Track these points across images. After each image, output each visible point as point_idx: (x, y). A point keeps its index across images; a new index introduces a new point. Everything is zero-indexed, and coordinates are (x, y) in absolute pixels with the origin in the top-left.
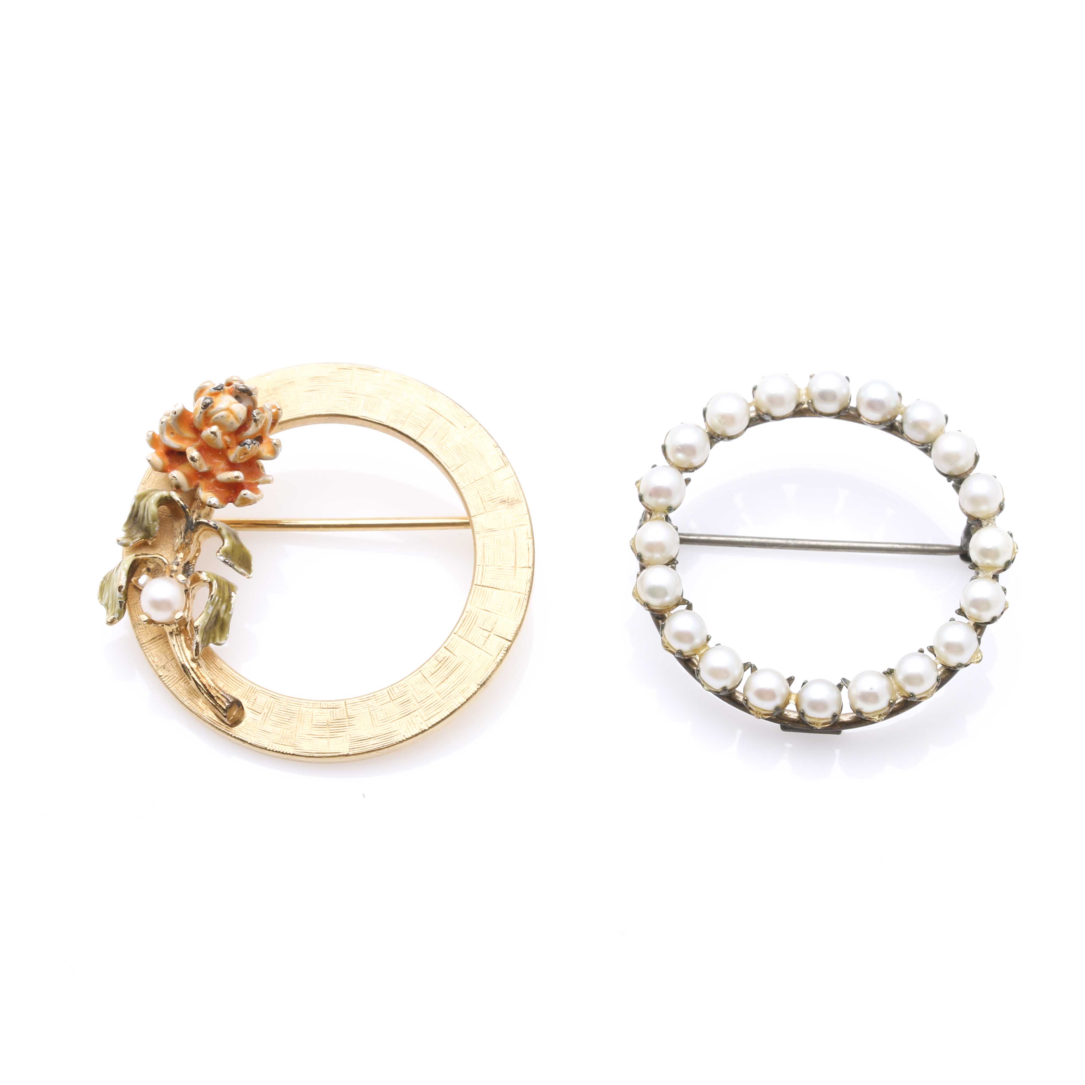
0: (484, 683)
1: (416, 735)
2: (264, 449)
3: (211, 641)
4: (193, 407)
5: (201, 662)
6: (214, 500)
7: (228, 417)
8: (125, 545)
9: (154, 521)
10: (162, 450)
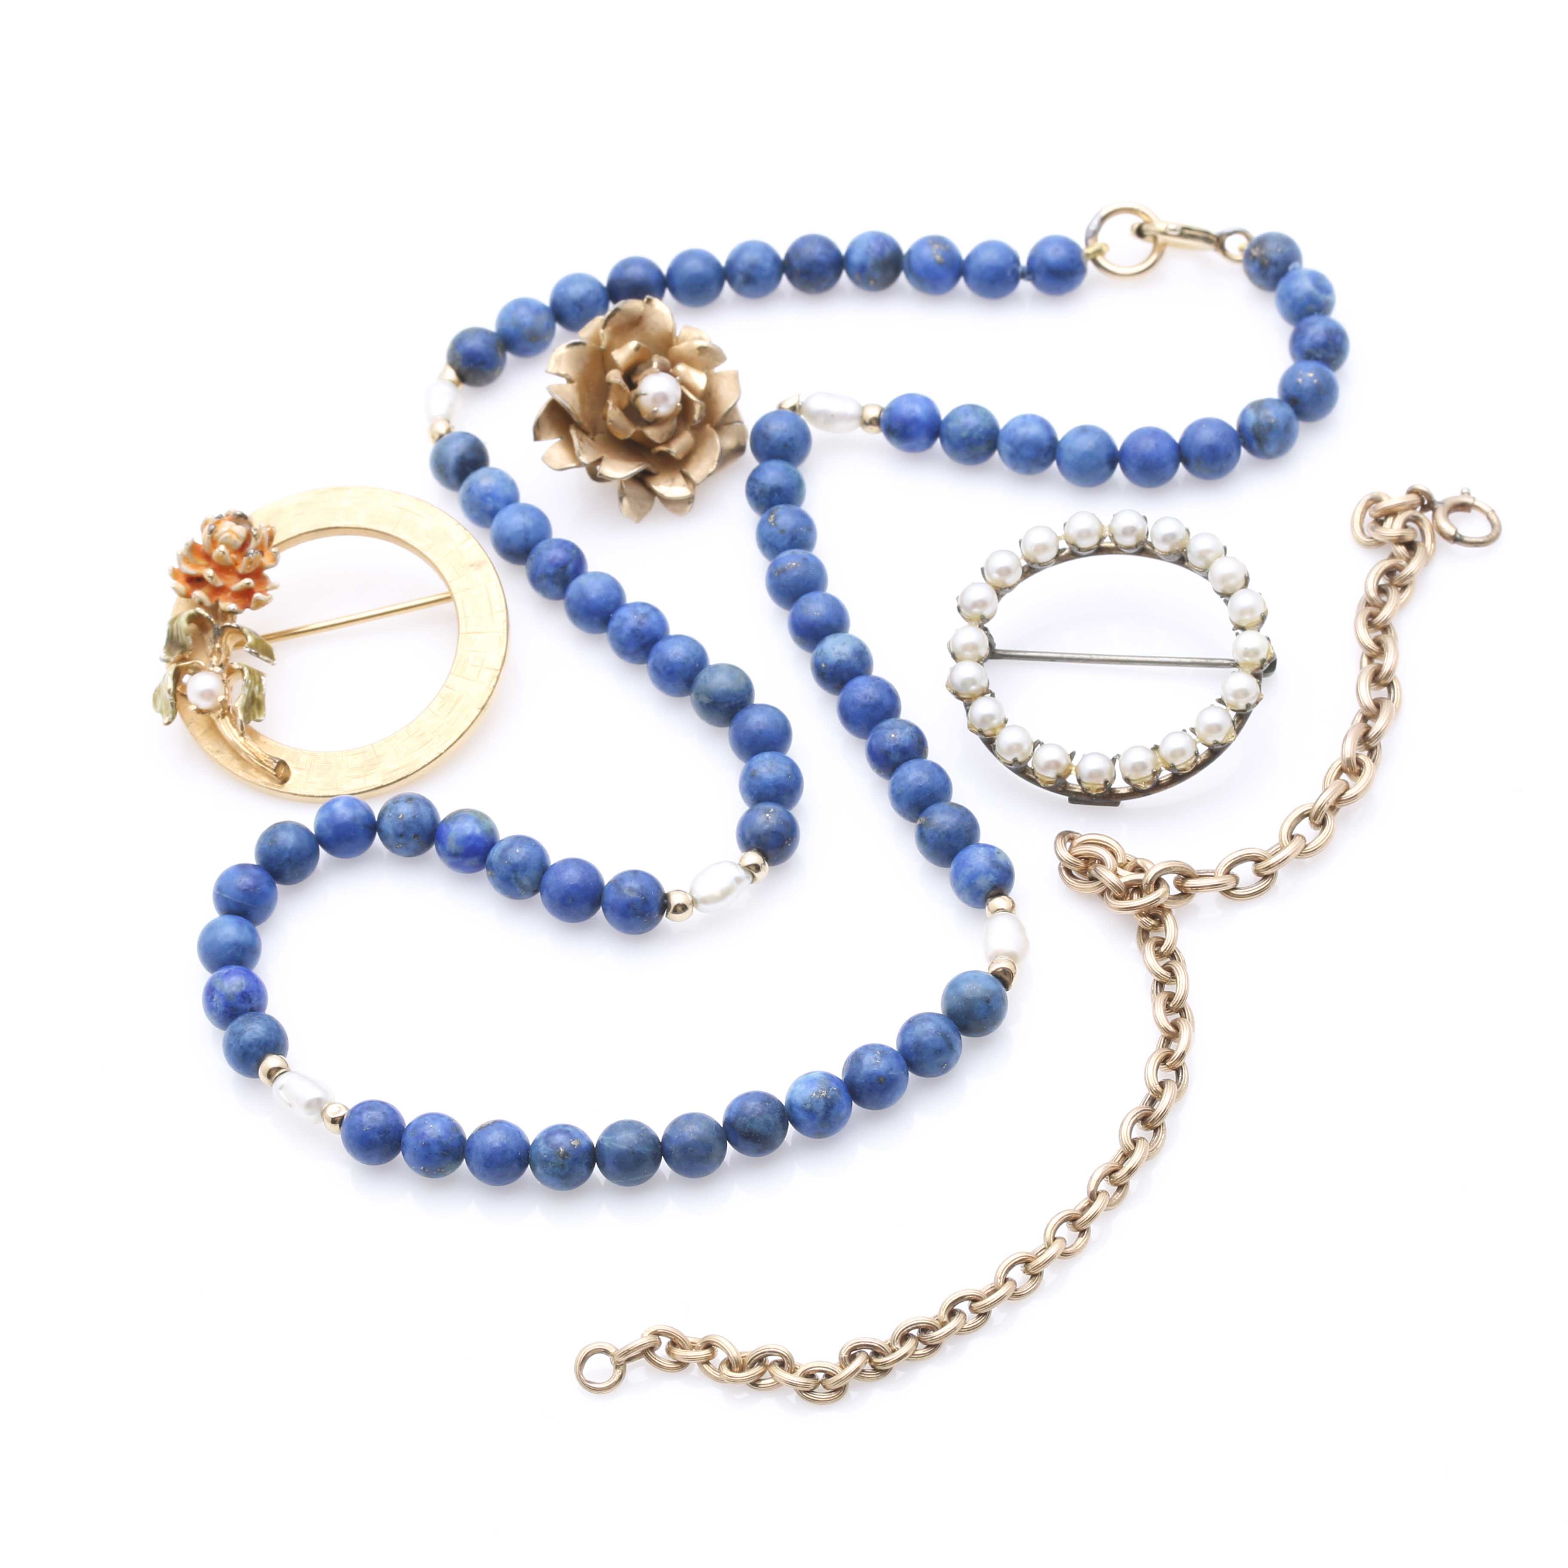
0: (483, 707)
1: (436, 759)
2: (266, 560)
3: (252, 718)
4: (200, 539)
5: (247, 737)
6: (232, 606)
7: (231, 537)
8: (167, 661)
9: (187, 635)
10: (183, 579)
